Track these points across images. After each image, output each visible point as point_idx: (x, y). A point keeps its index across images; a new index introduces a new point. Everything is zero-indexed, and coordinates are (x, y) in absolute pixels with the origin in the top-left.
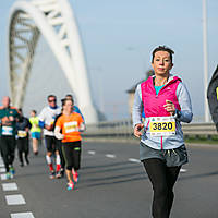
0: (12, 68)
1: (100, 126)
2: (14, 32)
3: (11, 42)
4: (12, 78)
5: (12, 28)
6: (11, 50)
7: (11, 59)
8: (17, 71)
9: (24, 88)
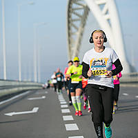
0: (69, 35)
1: (131, 76)
2: (71, 9)
3: (69, 16)
4: (70, 42)
5: (69, 7)
6: (69, 22)
7: (69, 28)
8: (73, 36)
9: (78, 49)
